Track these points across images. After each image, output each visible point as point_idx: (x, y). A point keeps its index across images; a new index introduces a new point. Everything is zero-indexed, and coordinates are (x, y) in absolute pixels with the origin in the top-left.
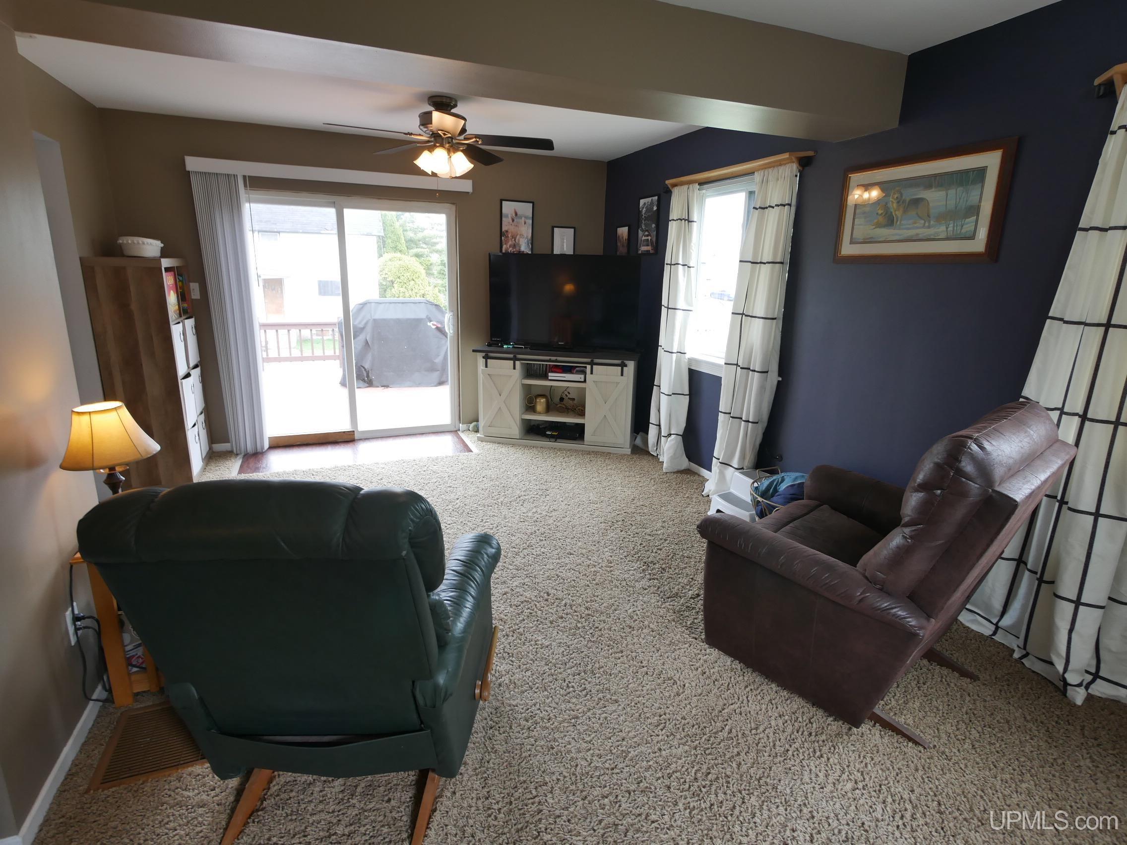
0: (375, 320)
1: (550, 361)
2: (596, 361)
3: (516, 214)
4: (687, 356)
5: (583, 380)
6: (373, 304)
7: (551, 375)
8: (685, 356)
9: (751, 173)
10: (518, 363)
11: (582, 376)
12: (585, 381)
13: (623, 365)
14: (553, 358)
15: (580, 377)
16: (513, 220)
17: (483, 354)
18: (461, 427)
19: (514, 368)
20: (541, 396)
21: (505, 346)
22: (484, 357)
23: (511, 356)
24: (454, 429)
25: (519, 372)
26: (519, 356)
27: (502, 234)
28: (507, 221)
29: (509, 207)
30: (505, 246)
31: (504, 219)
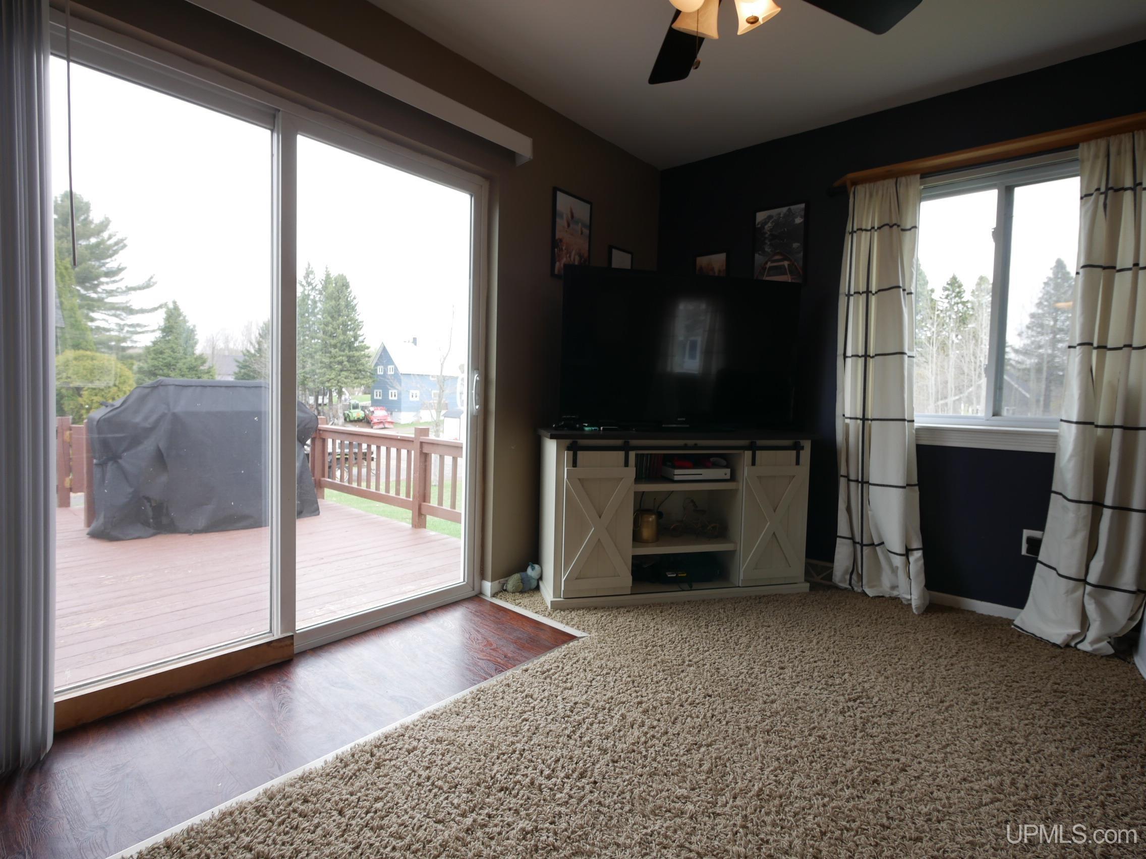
0: (175, 416)
1: (685, 447)
2: (760, 443)
3: (572, 216)
4: (916, 425)
5: (728, 477)
6: (172, 388)
7: (679, 473)
8: (913, 426)
9: (1073, 145)
10: (632, 455)
11: (728, 471)
12: (733, 478)
13: (797, 448)
14: (690, 442)
15: (724, 473)
16: (569, 225)
17: (568, 442)
18: (488, 587)
19: (626, 464)
20: (649, 511)
21: (587, 429)
22: (568, 449)
23: (619, 442)
24: (473, 593)
25: (631, 471)
26: (634, 442)
27: (555, 243)
28: (561, 223)
29: (564, 202)
30: (557, 264)
31: (558, 220)
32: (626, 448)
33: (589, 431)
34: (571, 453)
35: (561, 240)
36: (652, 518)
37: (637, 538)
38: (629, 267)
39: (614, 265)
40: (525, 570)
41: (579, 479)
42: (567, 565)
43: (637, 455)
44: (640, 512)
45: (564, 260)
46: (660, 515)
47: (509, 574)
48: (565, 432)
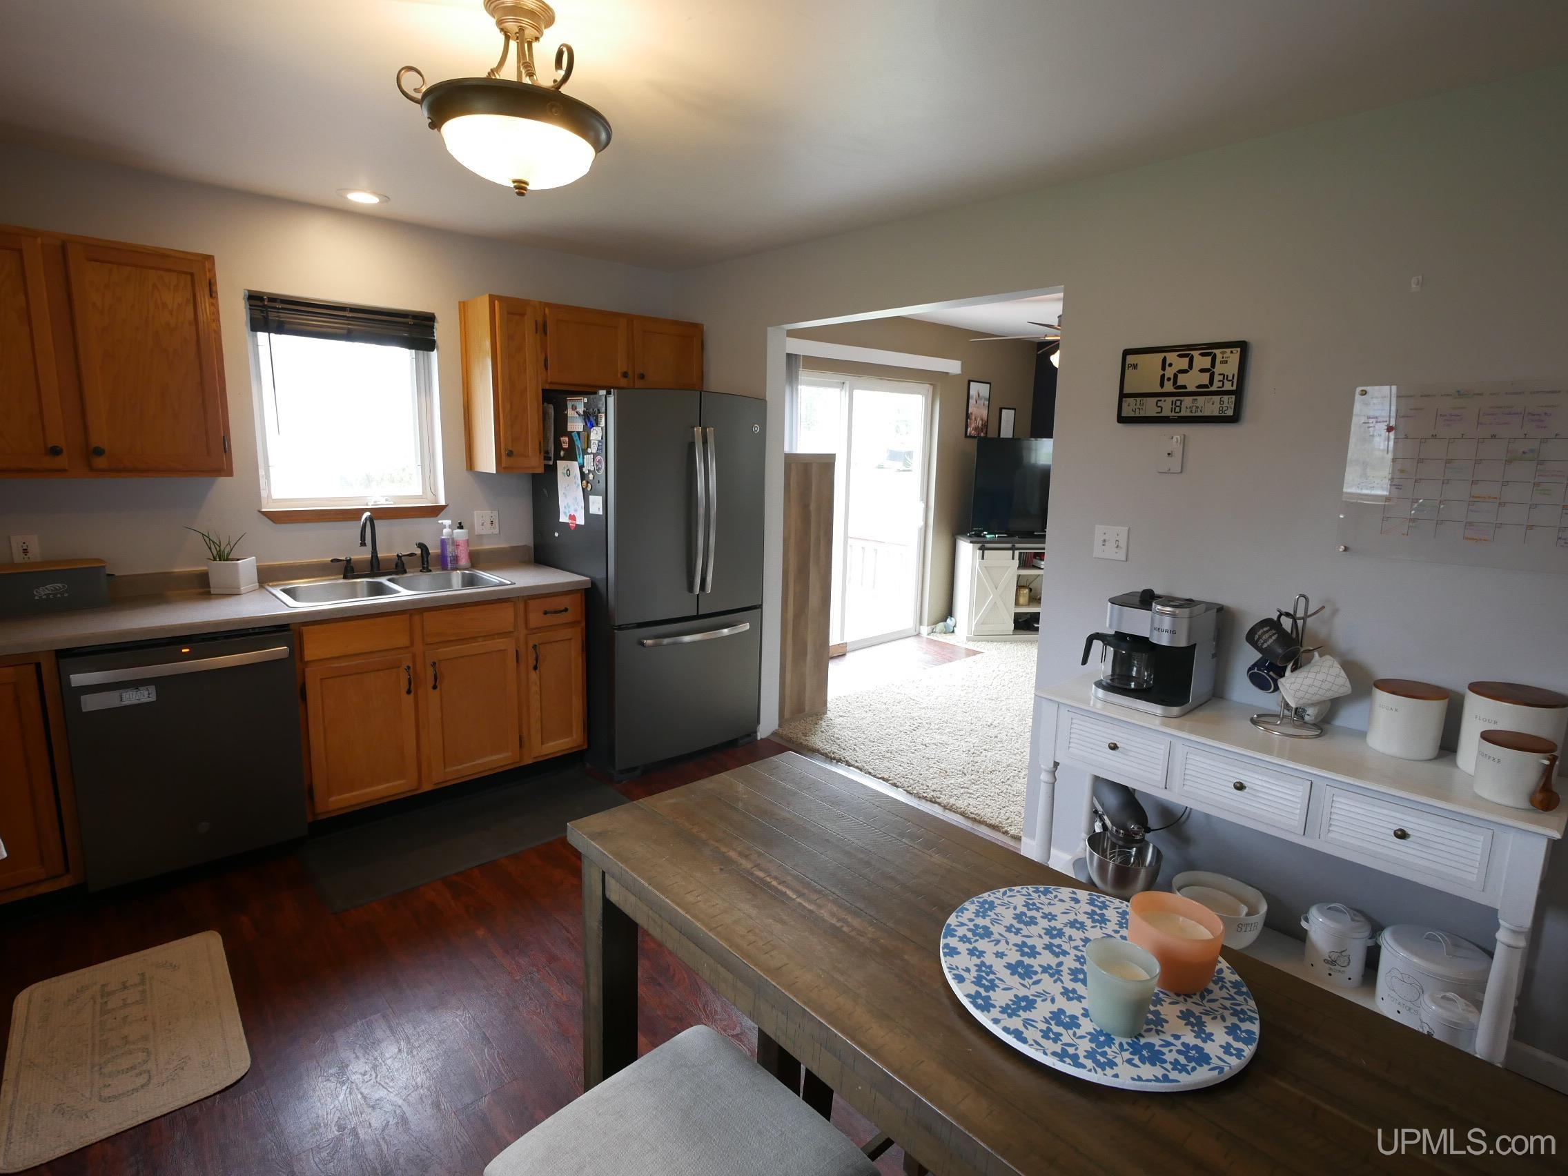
16: (976, 402)
17: (979, 545)
18: (925, 630)
19: (1013, 558)
20: (1023, 587)
21: (988, 536)
22: (980, 549)
23: (1009, 545)
24: (915, 633)
25: (1016, 562)
26: (1018, 545)
27: (968, 416)
28: (972, 402)
29: (975, 388)
30: (969, 429)
31: (970, 400)
32: (1013, 549)
33: (991, 538)
34: (981, 551)
35: (971, 413)
36: (1026, 591)
37: (1017, 604)
38: (1011, 436)
39: (1001, 436)
40: (946, 621)
41: (985, 567)
42: (976, 615)
43: (1020, 554)
44: (1019, 587)
45: (973, 425)
46: (1031, 590)
47: (936, 623)
48: (975, 539)
